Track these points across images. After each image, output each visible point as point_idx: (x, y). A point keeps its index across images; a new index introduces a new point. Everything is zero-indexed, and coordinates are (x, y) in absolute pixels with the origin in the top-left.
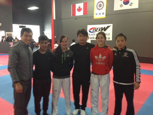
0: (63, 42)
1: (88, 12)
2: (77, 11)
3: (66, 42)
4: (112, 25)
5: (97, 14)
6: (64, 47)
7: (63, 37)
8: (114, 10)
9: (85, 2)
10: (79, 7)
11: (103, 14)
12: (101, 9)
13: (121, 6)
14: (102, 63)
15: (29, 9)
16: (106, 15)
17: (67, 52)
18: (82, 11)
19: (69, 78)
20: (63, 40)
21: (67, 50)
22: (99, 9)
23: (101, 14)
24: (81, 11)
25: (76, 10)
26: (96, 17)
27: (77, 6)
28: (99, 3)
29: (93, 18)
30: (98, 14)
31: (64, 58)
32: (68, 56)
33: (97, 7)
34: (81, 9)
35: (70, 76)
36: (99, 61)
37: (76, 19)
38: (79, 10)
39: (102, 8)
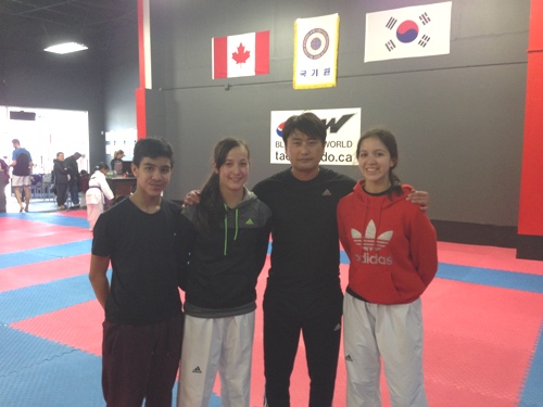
0: (230, 164)
1: (272, 66)
2: (231, 62)
3: (242, 164)
4: (357, 112)
5: (304, 74)
6: (232, 185)
7: (230, 144)
8: (366, 60)
9: (261, 31)
10: (241, 48)
11: (327, 71)
12: (321, 55)
13: (390, 46)
14: (378, 260)
15: (48, 49)
16: (337, 78)
17: (245, 207)
18: (251, 61)
19: (250, 314)
20: (231, 155)
21: (247, 198)
22: (314, 57)
23: (321, 72)
24: (247, 61)
25: (230, 56)
26: (300, 83)
27: (233, 43)
28: (310, 33)
29: (291, 85)
30: (309, 73)
31: (231, 231)
32: (250, 222)
33: (304, 48)
34: (247, 55)
35: (255, 307)
36: (366, 248)
37: (228, 89)
38: (241, 56)
39: (324, 52)
